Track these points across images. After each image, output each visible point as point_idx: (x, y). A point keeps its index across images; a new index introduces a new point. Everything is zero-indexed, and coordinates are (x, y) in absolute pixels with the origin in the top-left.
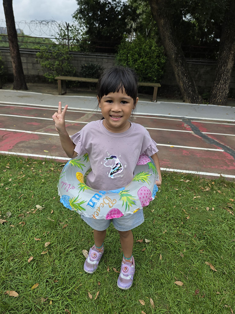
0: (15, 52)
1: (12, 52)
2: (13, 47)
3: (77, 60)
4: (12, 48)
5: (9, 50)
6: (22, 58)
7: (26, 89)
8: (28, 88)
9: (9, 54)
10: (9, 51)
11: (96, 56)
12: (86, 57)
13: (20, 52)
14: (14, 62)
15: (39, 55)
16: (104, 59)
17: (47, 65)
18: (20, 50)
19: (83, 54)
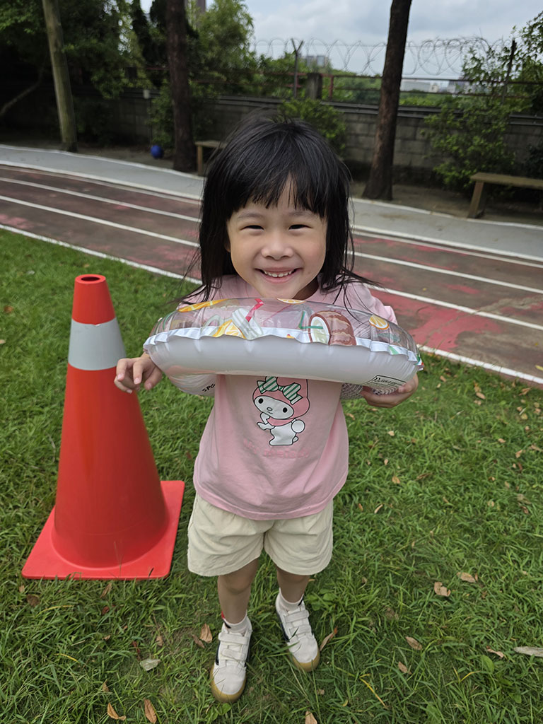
0: (389, 116)
1: (384, 114)
2: (387, 104)
3: (517, 134)
4: (383, 106)
7: (389, 198)
8: (394, 196)
10: (376, 113)
13: (399, 115)
14: (381, 138)
15: (435, 120)
17: (450, 146)
18: (399, 109)
19: (538, 118)
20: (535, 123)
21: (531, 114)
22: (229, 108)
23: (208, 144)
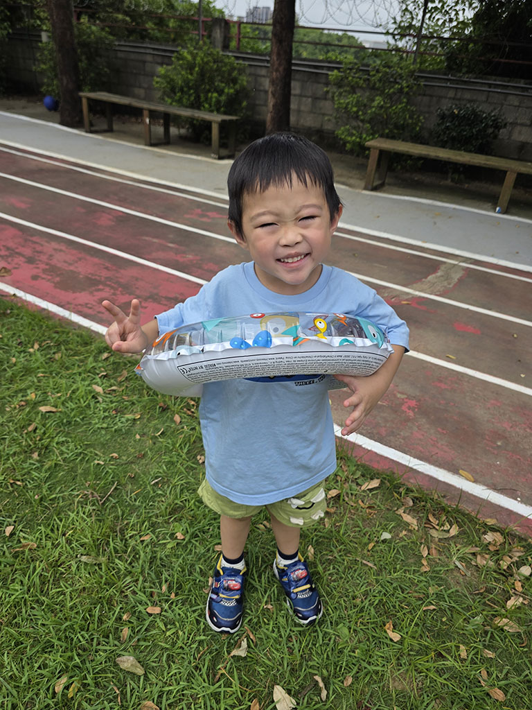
0: (281, 69)
1: (275, 67)
2: (279, 54)
3: (431, 96)
4: (275, 57)
5: (268, 61)
6: (293, 84)
9: (263, 72)
11: (490, 85)
12: (457, 88)
13: (293, 68)
14: (274, 95)
15: (337, 76)
16: (510, 97)
17: (350, 106)
18: (293, 62)
19: (452, 78)
20: (448, 84)
21: (445, 74)
22: (133, 56)
23: (93, 95)
